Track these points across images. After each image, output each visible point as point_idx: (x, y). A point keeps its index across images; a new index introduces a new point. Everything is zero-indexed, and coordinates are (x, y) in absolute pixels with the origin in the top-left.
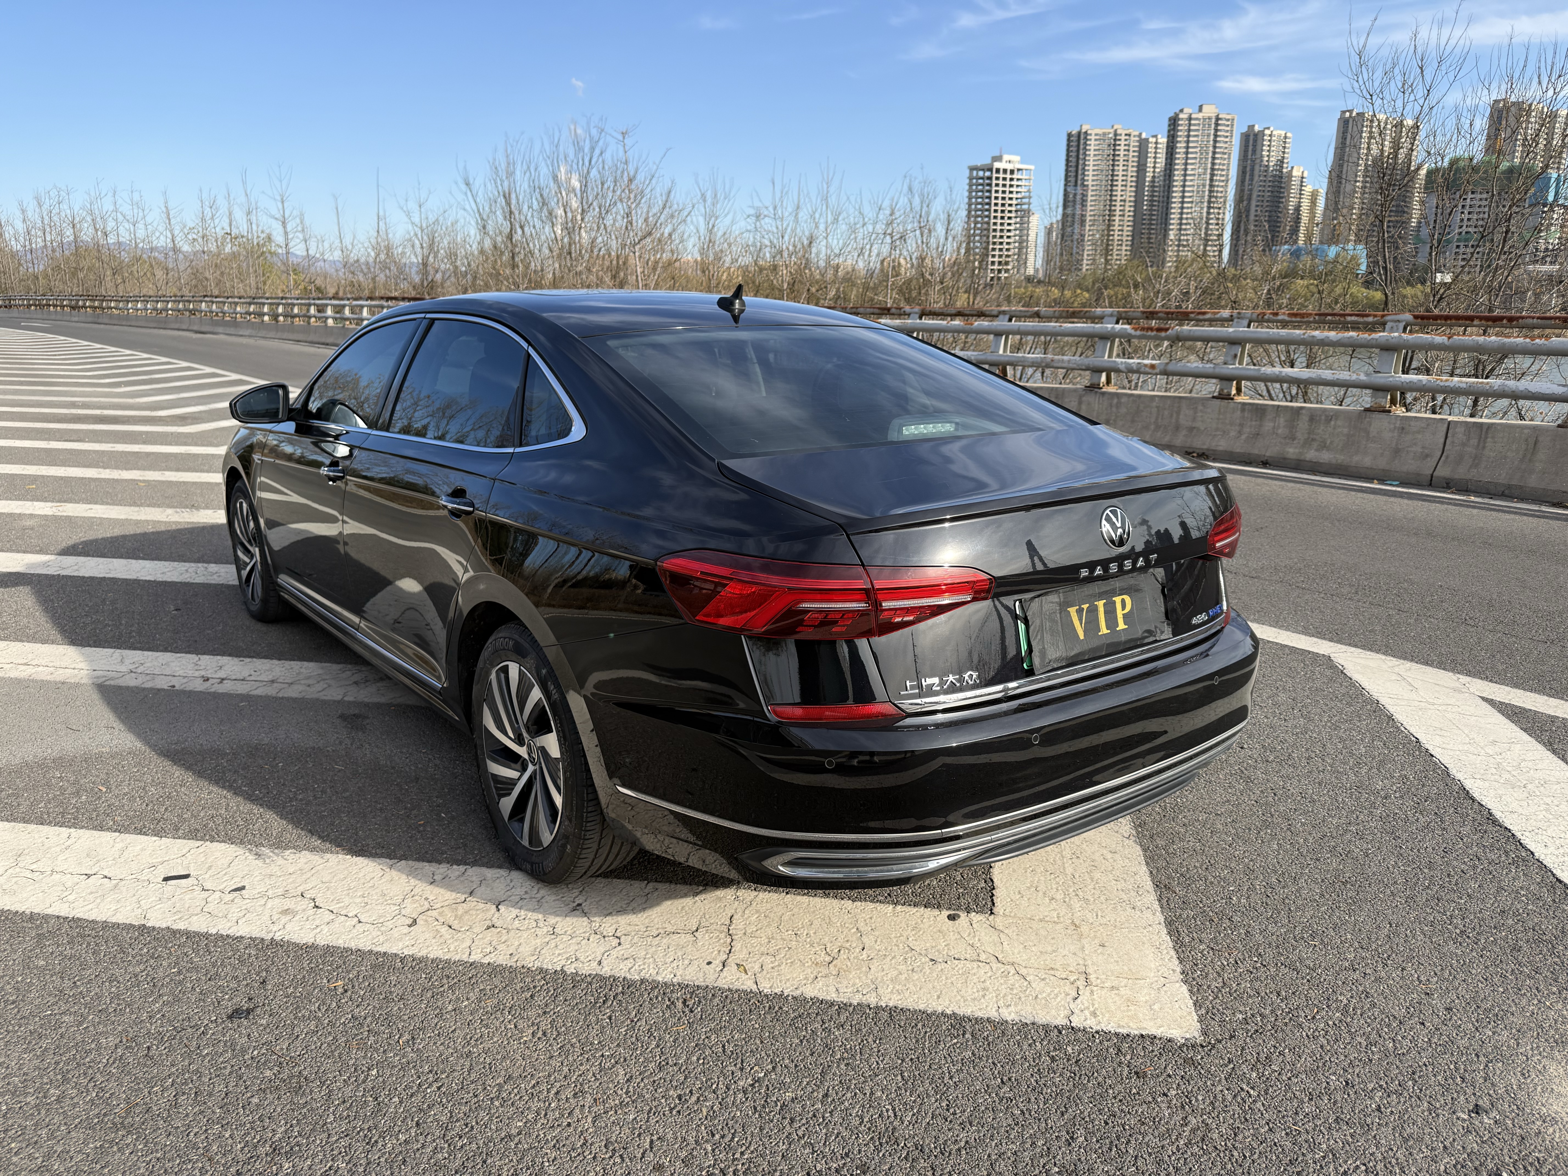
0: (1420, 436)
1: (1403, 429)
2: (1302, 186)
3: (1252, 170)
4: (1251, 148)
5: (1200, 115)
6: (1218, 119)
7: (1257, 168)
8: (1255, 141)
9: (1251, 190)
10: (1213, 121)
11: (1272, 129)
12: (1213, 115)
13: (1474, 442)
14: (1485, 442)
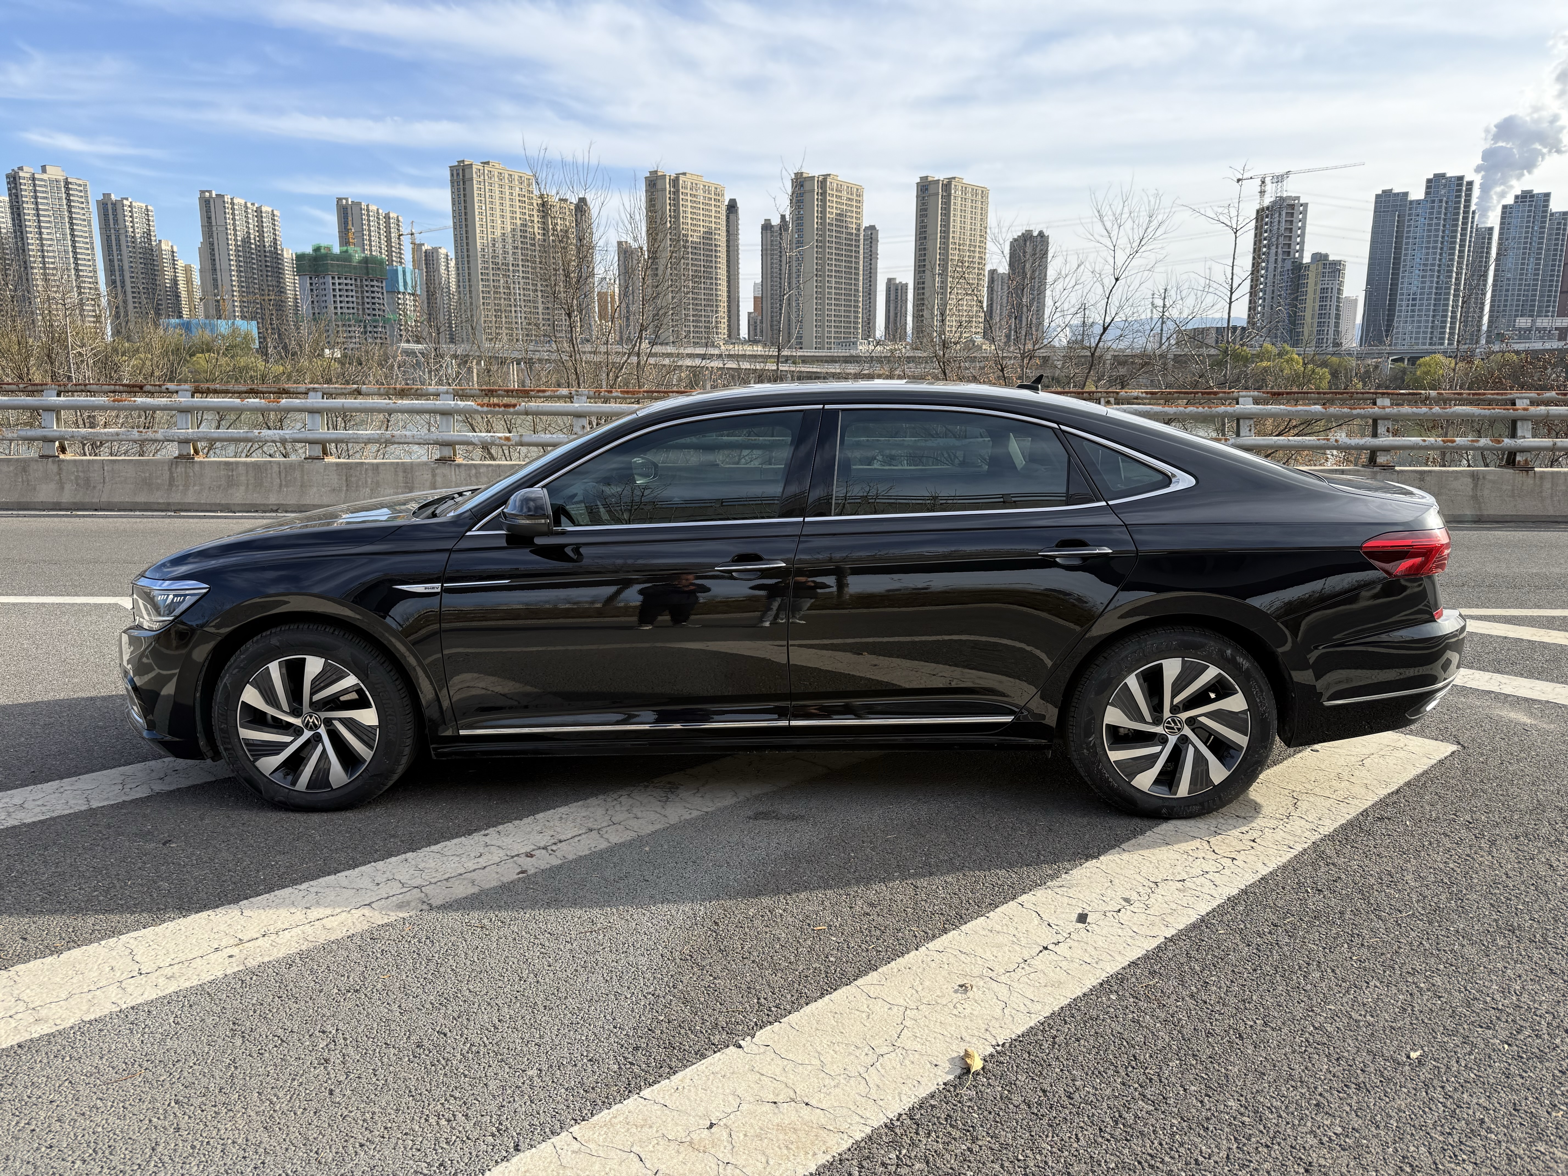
2: (174, 260)
3: (118, 240)
4: (111, 217)
5: (45, 176)
6: (67, 183)
7: (122, 238)
8: (115, 210)
9: (121, 260)
10: (62, 184)
11: (130, 200)
12: (61, 178)
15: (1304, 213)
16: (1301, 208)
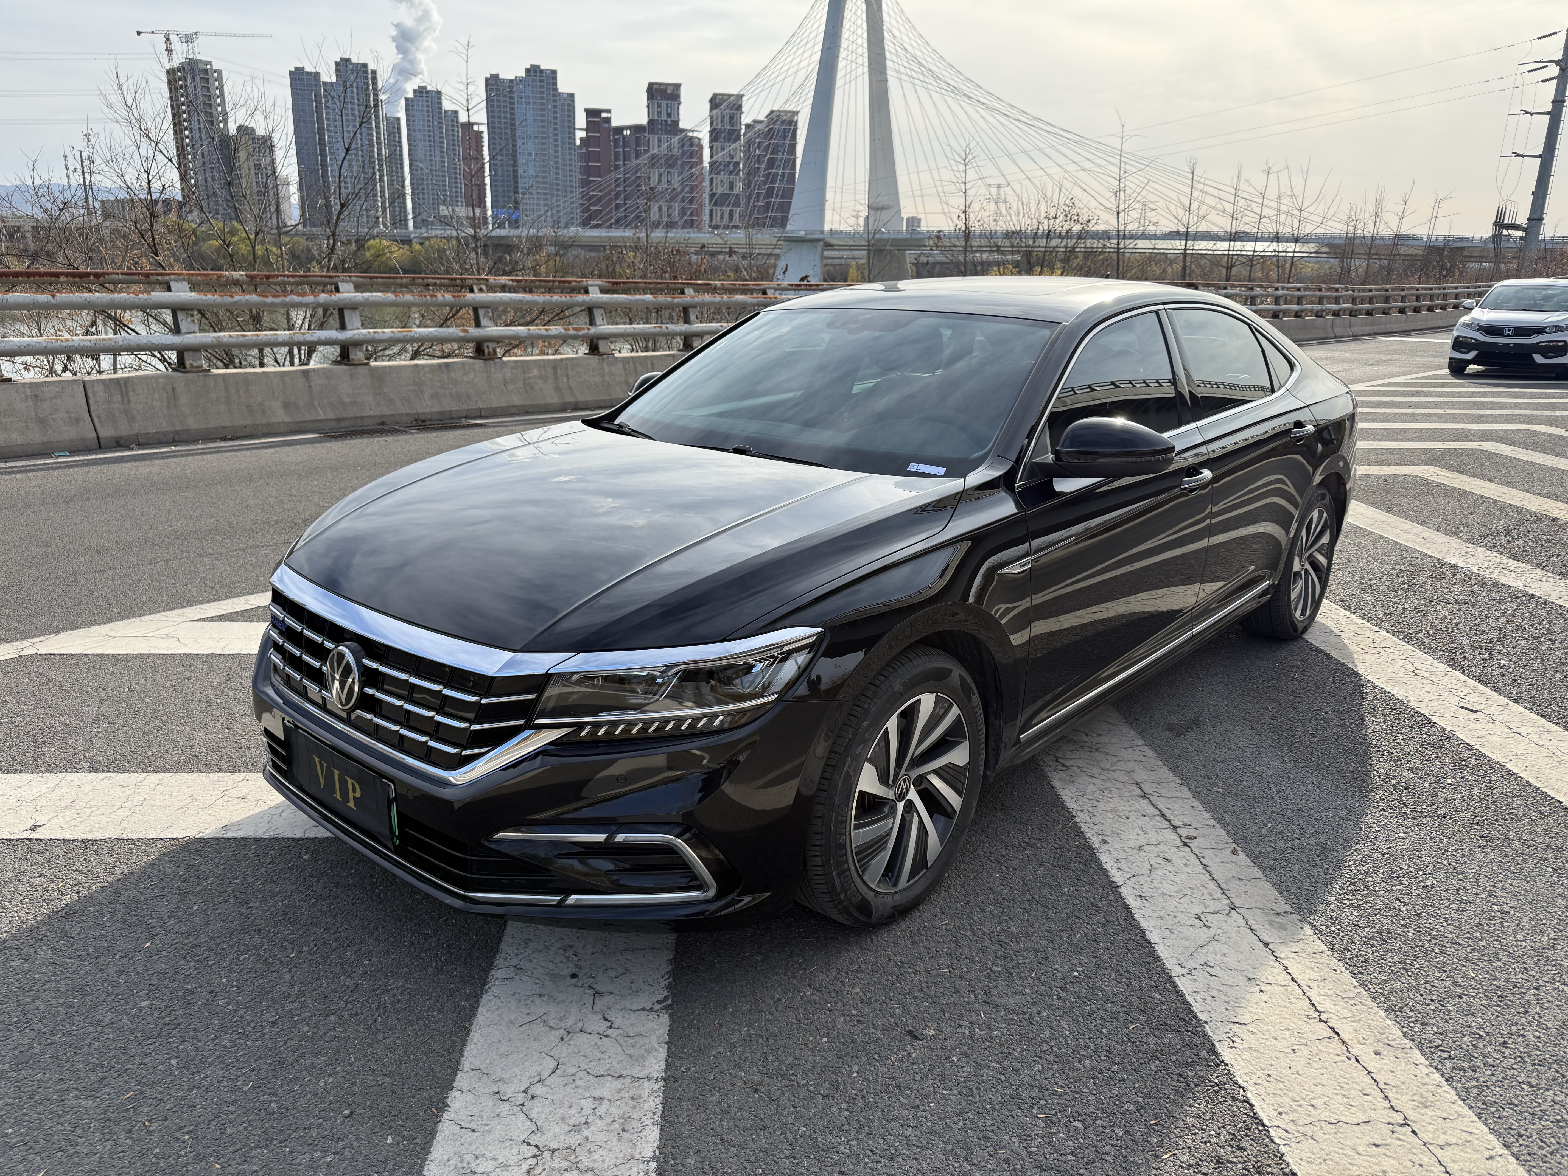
0: (59, 401)
1: (36, 396)
13: (117, 397)
14: (128, 397)
15: (220, 79)
16: (216, 75)
